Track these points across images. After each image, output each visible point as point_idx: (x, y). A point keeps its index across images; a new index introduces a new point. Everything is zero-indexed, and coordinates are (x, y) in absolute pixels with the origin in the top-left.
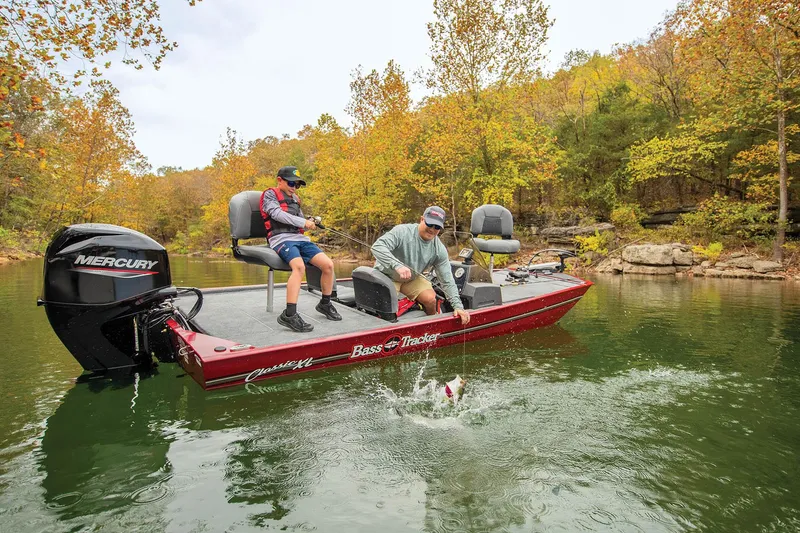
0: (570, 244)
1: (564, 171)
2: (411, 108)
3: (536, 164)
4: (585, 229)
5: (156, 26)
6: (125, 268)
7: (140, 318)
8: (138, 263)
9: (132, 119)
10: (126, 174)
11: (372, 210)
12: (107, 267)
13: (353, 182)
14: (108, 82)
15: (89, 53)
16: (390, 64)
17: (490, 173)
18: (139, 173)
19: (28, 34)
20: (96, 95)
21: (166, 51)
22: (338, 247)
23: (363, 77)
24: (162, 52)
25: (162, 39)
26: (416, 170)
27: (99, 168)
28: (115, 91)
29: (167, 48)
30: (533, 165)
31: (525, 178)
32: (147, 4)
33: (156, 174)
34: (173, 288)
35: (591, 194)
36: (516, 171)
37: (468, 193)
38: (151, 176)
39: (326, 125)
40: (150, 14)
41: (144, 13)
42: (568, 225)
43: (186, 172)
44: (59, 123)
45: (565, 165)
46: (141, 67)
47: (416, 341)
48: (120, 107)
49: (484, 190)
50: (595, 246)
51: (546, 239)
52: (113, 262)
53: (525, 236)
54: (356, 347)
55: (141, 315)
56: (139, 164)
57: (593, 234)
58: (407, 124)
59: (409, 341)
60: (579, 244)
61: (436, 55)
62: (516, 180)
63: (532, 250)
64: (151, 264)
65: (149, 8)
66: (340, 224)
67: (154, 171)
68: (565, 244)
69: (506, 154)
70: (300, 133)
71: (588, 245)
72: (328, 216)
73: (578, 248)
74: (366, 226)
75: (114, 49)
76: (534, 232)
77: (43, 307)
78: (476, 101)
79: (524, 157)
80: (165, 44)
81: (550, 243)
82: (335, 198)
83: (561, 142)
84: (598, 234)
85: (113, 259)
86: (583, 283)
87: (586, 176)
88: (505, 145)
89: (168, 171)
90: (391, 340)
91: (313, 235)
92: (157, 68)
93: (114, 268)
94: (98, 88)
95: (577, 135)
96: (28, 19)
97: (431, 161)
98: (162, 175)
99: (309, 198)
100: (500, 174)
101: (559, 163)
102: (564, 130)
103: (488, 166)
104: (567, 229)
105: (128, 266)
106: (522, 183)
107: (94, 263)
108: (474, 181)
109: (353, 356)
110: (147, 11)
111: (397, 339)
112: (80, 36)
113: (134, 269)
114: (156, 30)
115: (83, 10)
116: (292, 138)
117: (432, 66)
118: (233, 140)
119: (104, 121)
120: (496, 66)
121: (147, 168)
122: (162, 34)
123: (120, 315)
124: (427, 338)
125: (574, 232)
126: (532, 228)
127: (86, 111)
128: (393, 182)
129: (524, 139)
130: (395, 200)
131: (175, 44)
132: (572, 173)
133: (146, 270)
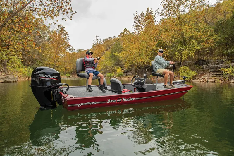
0: (219, 71)
1: (217, 42)
2: (156, 24)
3: (205, 41)
4: (226, 65)
5: (70, 7)
6: (50, 78)
7: (53, 91)
8: (53, 77)
9: (68, 35)
10: (68, 52)
11: (141, 61)
12: (45, 77)
13: (134, 51)
14: (62, 25)
15: (52, 18)
16: (148, 9)
17: (185, 45)
18: (71, 52)
19: (37, 14)
20: (59, 29)
21: (74, 14)
22: (131, 74)
23: (138, 15)
24: (72, 15)
25: (72, 11)
26: (157, 46)
27: (60, 51)
28: (64, 27)
29: (74, 13)
30: (203, 41)
31: (200, 46)
32: (68, 1)
33: (76, 52)
34: (61, 84)
35: (229, 51)
36: (196, 44)
37: (176, 53)
38: (75, 53)
39: (126, 32)
40: (69, 4)
41: (67, 4)
42: (218, 64)
43: (85, 51)
44: (50, 38)
45: (218, 40)
46: (66, 20)
47: (127, 100)
48: (66, 32)
49: (183, 52)
50: (230, 72)
51: (209, 70)
52: (47, 76)
53: (200, 69)
54: (108, 100)
55: (53, 90)
56: (71, 49)
57: (229, 67)
58: (154, 30)
59: (125, 100)
60: (223, 71)
61: (163, 4)
62: (196, 47)
63: (203, 74)
64: (56, 77)
65: (68, 2)
66: (130, 66)
67: (76, 51)
68: (217, 72)
69: (191, 38)
70: (119, 36)
71: (227, 72)
72: (127, 63)
73: (222, 73)
74: (139, 66)
75: (58, 16)
76: (205, 67)
77: (31, 87)
78: (179, 19)
79: (199, 38)
80: (73, 12)
81: (211, 71)
82: (129, 57)
83: (216, 31)
84: (231, 67)
85: (47, 75)
86: (189, 86)
87: (227, 44)
88: (191, 34)
89: (80, 51)
90: (119, 99)
91: (122, 70)
92: (71, 20)
93: (47, 77)
94: (59, 27)
95: (223, 28)
96: (37, 10)
97: (162, 42)
98: (78, 52)
99: (121, 57)
100: (189, 46)
101: (215, 39)
102: (218, 26)
103: (184, 43)
104: (218, 65)
105: (50, 77)
106: (198, 48)
107: (42, 76)
108: (179, 48)
109: (108, 102)
110: (68, 3)
111: (121, 99)
112: (50, 13)
113: (52, 78)
114: (70, 8)
115: (51, 5)
116: (116, 37)
117: (162, 8)
118: (98, 40)
119: (61, 37)
120: (187, 5)
121: (73, 50)
122: (72, 9)
123: (48, 90)
124: (131, 99)
125: (220, 67)
126: (204, 65)
127: (56, 34)
128: (149, 50)
129: (199, 31)
130: (150, 57)
131: (76, 12)
132: (221, 43)
133: (55, 78)
